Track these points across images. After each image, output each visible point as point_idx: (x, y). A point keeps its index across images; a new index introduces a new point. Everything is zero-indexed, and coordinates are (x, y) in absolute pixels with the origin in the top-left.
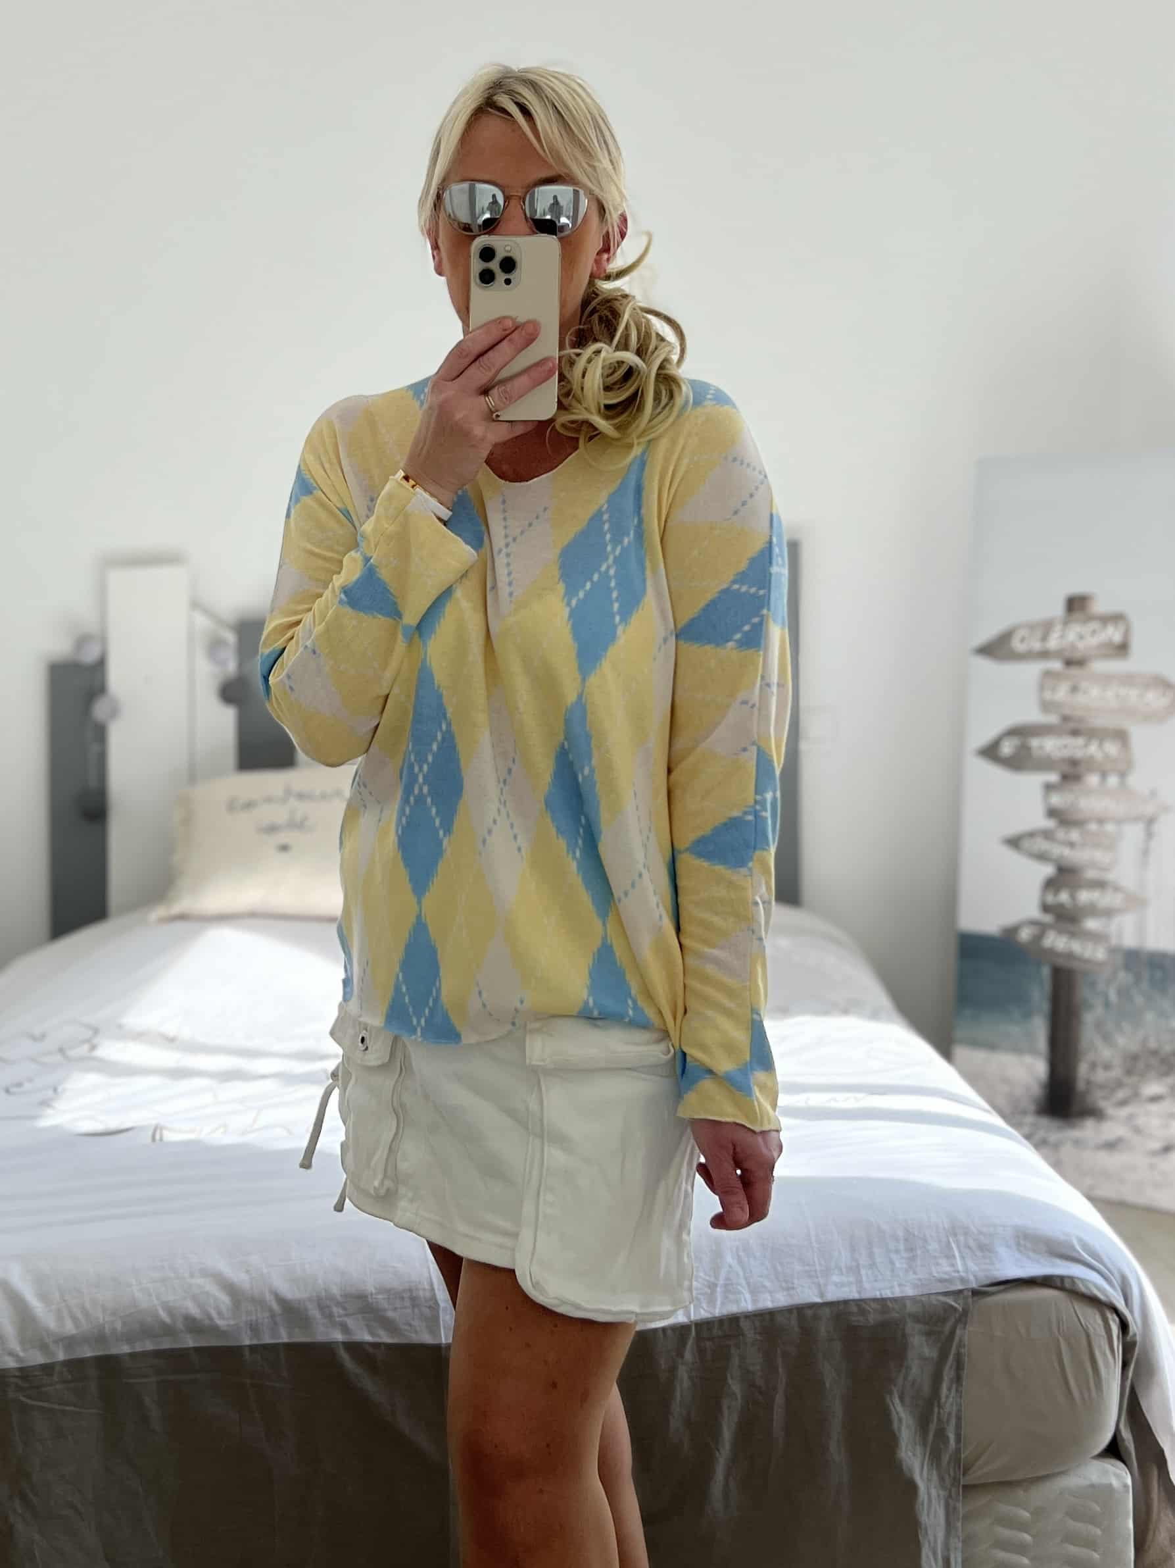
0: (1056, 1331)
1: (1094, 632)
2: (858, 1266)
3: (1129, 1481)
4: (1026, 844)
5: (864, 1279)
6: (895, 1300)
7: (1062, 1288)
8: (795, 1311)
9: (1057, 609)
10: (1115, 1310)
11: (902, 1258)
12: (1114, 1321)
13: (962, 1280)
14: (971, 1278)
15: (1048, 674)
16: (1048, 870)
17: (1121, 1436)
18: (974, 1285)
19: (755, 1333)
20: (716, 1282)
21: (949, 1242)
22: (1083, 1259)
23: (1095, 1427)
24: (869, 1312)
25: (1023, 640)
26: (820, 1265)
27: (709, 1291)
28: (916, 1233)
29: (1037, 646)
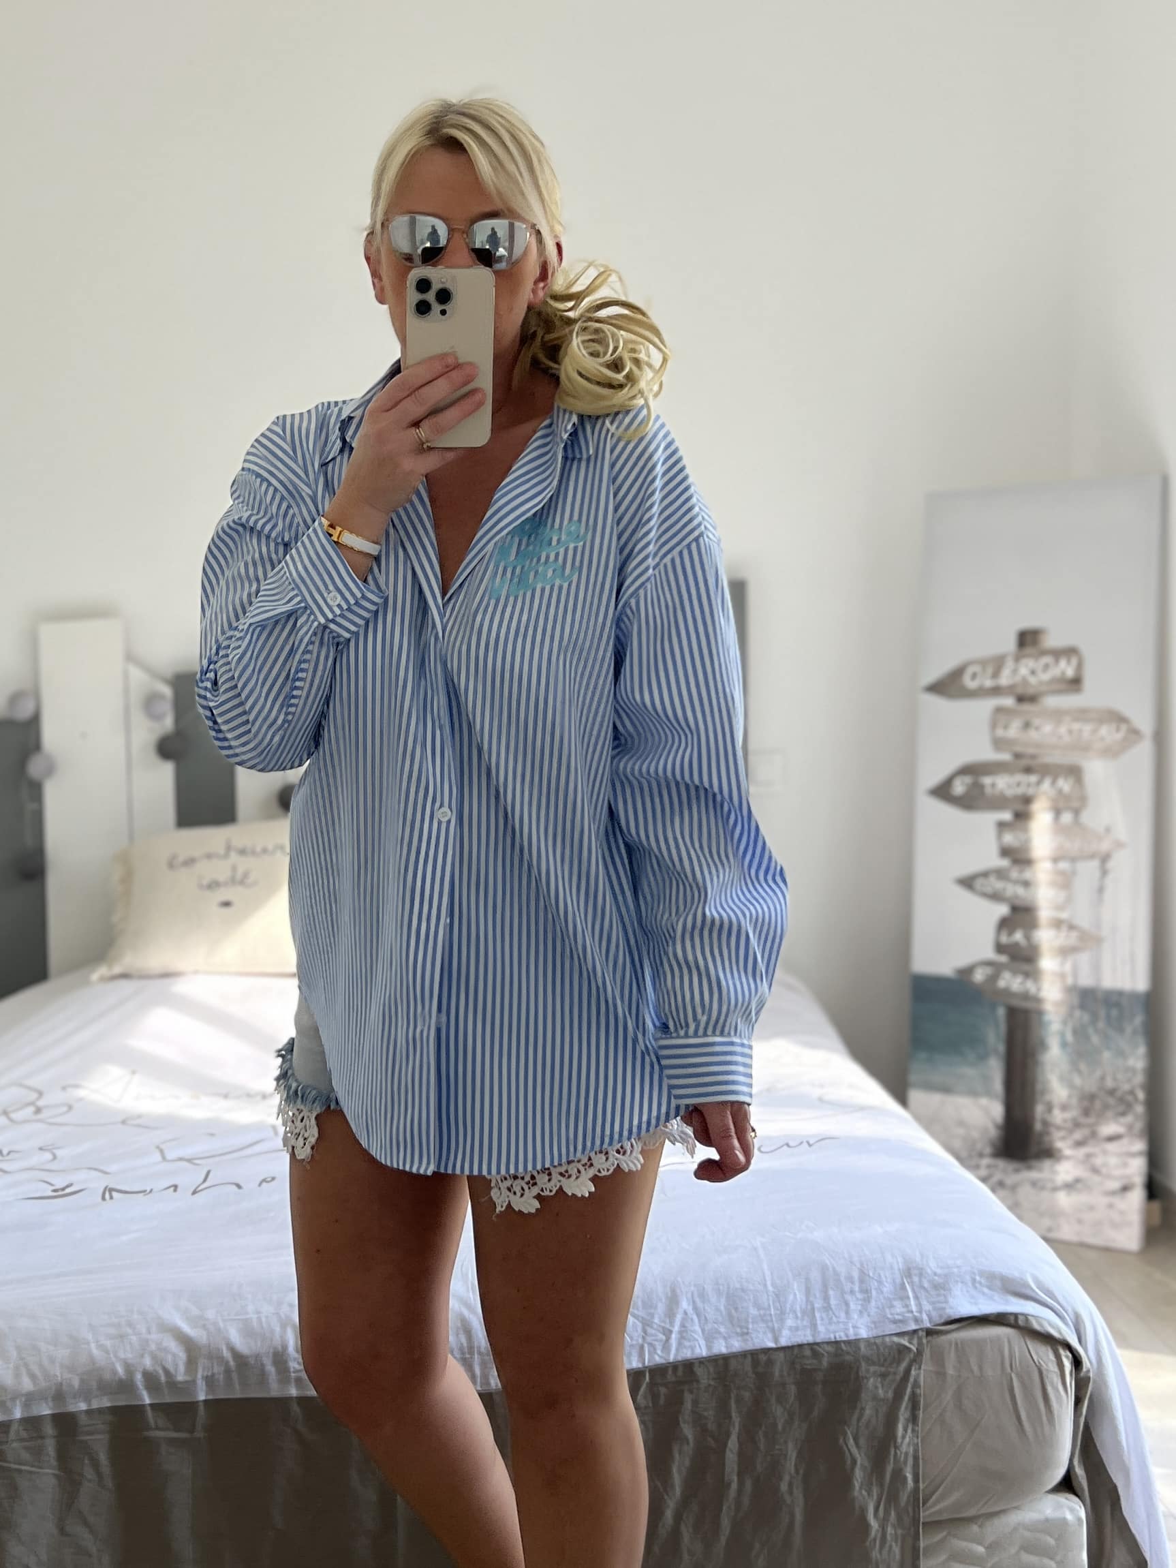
0: (1009, 1370)
1: (1046, 667)
2: (813, 1309)
3: (1083, 1514)
4: (979, 883)
5: (819, 1322)
6: (848, 1342)
7: (1015, 1326)
8: (749, 1359)
9: (1010, 644)
10: (1068, 1347)
11: (857, 1299)
12: (1067, 1357)
13: (916, 1320)
14: (925, 1317)
15: (999, 710)
16: (1003, 910)
17: (1075, 1471)
18: (928, 1325)
19: (708, 1379)
20: (671, 1328)
21: (904, 1283)
22: (1038, 1297)
23: (1047, 1463)
24: (823, 1355)
25: (974, 676)
26: (776, 1309)
27: (664, 1338)
28: (871, 1274)
29: (988, 683)
